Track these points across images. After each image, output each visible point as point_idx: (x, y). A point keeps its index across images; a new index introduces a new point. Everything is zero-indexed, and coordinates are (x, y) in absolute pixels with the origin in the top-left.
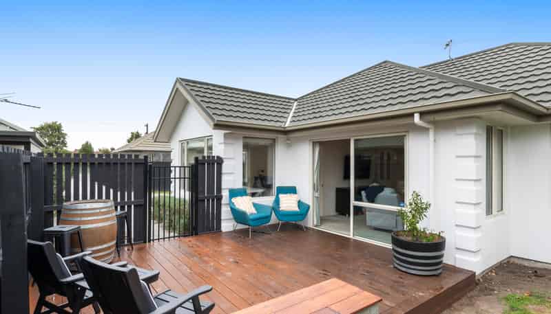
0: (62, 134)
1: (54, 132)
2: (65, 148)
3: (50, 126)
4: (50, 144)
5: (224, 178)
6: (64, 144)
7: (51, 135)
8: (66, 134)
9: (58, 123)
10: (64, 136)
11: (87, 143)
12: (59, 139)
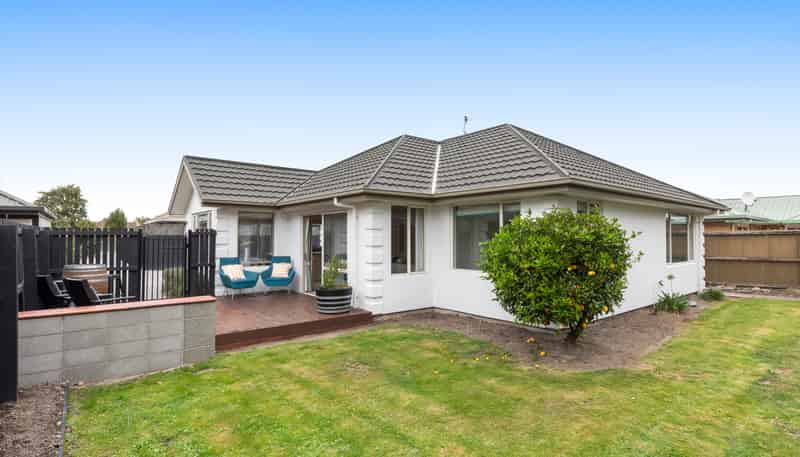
0: (81, 200)
1: (70, 198)
2: (84, 218)
3: (64, 190)
4: (64, 213)
5: (217, 249)
6: (83, 213)
7: (67, 202)
8: (85, 201)
9: (75, 187)
10: (83, 202)
11: (117, 212)
12: (76, 206)
